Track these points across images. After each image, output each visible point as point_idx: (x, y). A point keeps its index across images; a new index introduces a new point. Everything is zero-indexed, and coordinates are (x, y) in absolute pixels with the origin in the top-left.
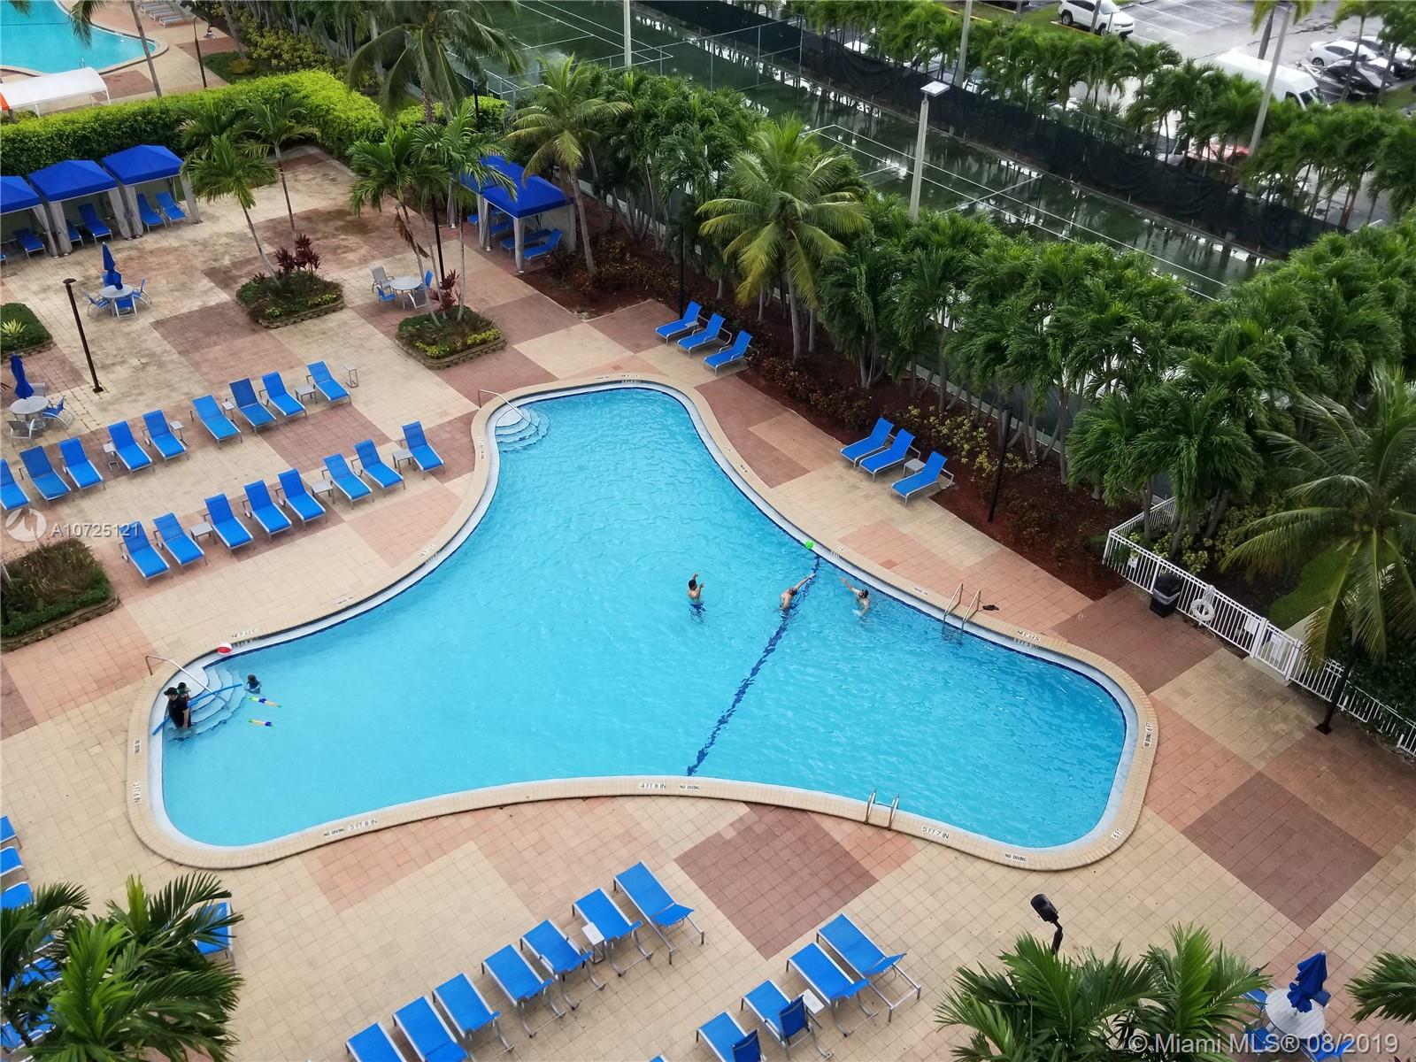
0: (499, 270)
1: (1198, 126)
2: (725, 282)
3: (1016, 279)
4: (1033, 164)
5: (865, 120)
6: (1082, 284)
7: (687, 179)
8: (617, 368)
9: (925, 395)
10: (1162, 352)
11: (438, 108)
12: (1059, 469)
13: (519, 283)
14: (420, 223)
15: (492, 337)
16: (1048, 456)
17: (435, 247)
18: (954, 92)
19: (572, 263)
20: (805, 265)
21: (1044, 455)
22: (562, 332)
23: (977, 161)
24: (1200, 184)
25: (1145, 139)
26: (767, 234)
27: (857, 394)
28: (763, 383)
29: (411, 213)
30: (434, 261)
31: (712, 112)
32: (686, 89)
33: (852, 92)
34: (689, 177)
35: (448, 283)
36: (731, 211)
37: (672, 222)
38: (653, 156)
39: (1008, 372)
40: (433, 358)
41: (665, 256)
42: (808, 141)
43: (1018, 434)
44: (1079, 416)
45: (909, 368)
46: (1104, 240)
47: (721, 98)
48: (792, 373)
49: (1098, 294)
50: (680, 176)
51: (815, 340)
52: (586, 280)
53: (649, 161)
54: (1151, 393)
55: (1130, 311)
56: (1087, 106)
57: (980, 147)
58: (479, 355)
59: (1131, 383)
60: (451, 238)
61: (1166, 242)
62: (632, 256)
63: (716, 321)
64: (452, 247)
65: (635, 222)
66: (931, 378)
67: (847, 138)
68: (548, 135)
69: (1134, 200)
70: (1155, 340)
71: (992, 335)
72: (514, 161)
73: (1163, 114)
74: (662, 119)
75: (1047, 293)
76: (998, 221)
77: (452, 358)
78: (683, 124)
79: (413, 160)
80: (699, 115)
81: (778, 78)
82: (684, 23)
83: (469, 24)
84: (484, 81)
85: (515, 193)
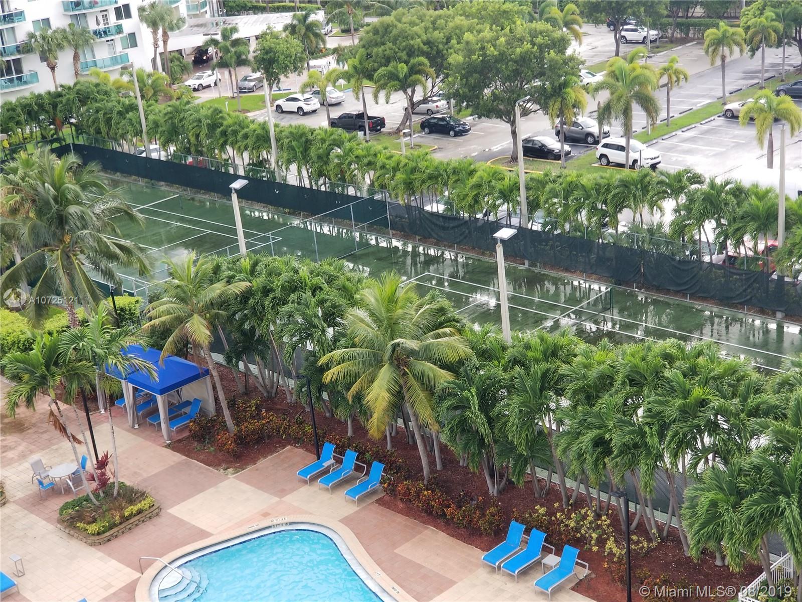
0: (148, 443)
1: (731, 230)
2: (355, 421)
3: (605, 382)
4: (600, 279)
5: (453, 265)
6: (664, 377)
7: (307, 338)
8: (266, 515)
9: (548, 493)
10: (743, 424)
11: (81, 312)
12: (680, 542)
13: (169, 452)
14: (72, 415)
15: (147, 506)
16: (668, 532)
17: (88, 433)
18: (522, 232)
19: (214, 426)
20: (421, 395)
21: (665, 533)
22: (212, 490)
23: (553, 284)
24: (744, 277)
25: (690, 246)
26: (385, 375)
27: (488, 501)
28: (401, 505)
29: (63, 406)
30: (87, 446)
31: (320, 280)
32: (295, 264)
33: (437, 244)
34: (309, 336)
35: (102, 464)
36: (349, 359)
37: (298, 377)
38: (274, 323)
39: (617, 463)
40: (93, 535)
41: (296, 406)
42: (406, 292)
43: (637, 517)
44: (687, 492)
45: (528, 471)
46: (674, 335)
47: (326, 268)
48: (425, 493)
49: (678, 383)
50: (301, 337)
51: (441, 459)
52: (228, 439)
53: (272, 328)
54: (745, 462)
55: (709, 394)
56: (635, 228)
57: (553, 273)
58: (137, 525)
59: (724, 454)
60: (102, 422)
61: (727, 328)
62: (267, 411)
63: (351, 456)
64: (103, 430)
65: (267, 381)
66: (550, 477)
67: (440, 282)
68: (180, 320)
69: (692, 297)
70: (736, 415)
71: (596, 432)
72: (153, 346)
73: (700, 223)
74: (278, 292)
75: (635, 389)
76: (581, 332)
77: (112, 532)
78: (297, 293)
79: (61, 361)
80: (309, 284)
81: (373, 242)
82: (287, 211)
83: (99, 241)
84: (119, 284)
85: (155, 374)
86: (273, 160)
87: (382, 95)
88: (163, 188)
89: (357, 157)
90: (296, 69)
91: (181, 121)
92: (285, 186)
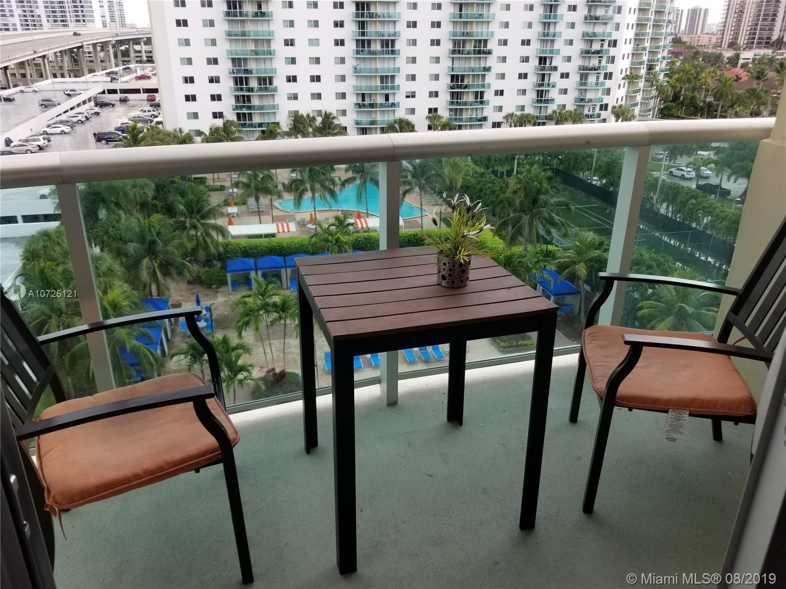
7: (635, 291)
11: (530, 247)
15: (529, 344)
26: (670, 320)
31: (654, 264)
36: (654, 307)
47: (660, 258)
50: (633, 289)
68: (575, 263)
72: (556, 271)
77: (510, 349)
79: (512, 265)
80: (647, 263)
81: (697, 255)
82: (654, 226)
83: (550, 215)
84: (552, 239)
85: (552, 284)
86: (655, 198)
87: (733, 179)
88: (593, 200)
89: (703, 207)
90: (688, 153)
91: (613, 168)
92: (657, 213)
